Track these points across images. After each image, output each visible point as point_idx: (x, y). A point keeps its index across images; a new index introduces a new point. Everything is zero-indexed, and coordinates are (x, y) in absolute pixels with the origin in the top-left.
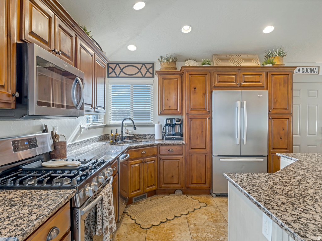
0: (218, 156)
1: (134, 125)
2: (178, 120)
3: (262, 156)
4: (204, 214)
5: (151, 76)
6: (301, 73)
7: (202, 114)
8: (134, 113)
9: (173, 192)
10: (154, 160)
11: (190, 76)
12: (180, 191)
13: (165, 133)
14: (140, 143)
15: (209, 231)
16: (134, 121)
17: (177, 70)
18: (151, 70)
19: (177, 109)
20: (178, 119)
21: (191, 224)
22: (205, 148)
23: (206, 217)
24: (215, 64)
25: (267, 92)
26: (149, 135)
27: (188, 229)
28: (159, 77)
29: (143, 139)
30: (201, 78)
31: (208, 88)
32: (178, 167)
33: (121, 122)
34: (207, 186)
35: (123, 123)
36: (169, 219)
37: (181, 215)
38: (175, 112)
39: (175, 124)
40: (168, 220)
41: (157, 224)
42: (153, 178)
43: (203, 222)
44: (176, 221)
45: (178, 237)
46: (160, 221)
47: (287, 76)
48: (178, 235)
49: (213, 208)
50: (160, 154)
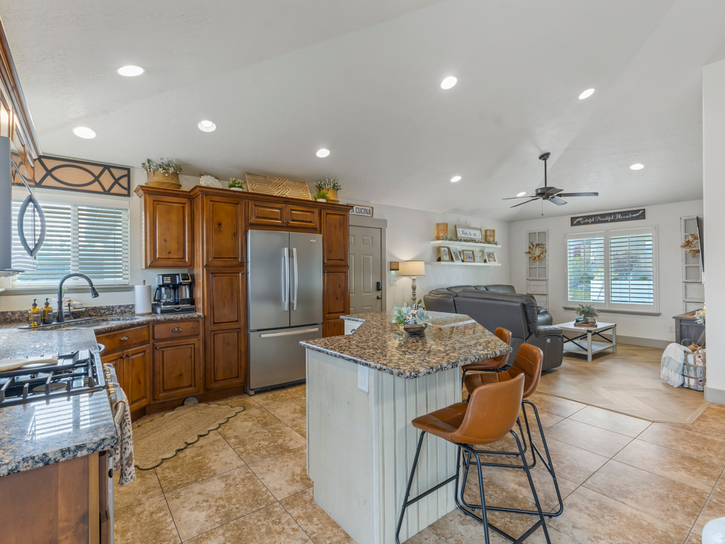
0: (258, 330)
1: (93, 289)
2: (185, 277)
3: (316, 324)
4: (245, 420)
5: (126, 192)
6: (355, 213)
7: (232, 267)
8: (80, 264)
9: (181, 402)
10: (144, 351)
11: (212, 203)
12: (194, 398)
13: (159, 301)
14: (105, 323)
15: (260, 438)
16: (93, 280)
17: (181, 189)
18: (124, 182)
19: (184, 257)
20: (186, 275)
21: (229, 438)
22: (237, 321)
23: (250, 424)
24: (250, 188)
25: (321, 236)
26: (120, 306)
27: (227, 445)
28: (148, 198)
29: (106, 315)
30: (230, 208)
31: (242, 225)
32: (191, 357)
33: (57, 283)
34: (241, 380)
35: (64, 284)
36: (189, 442)
37: (209, 431)
38: (180, 263)
39: (181, 284)
40: (189, 444)
41: (171, 456)
42: (142, 384)
43: (247, 430)
44: (202, 441)
45: (215, 460)
46: (175, 449)
47: (342, 217)
48: (215, 458)
49: (256, 410)
50: (153, 338)
